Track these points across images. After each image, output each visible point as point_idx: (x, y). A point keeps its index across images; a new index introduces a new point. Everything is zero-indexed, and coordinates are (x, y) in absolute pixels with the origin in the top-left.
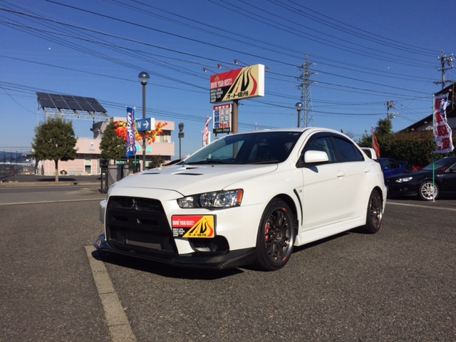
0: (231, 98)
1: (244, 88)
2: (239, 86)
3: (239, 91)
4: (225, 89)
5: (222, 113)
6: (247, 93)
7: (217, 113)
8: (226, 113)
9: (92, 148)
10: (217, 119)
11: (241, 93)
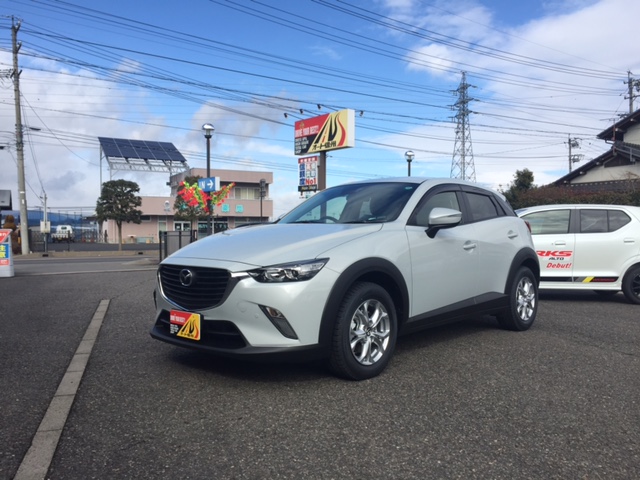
0: (318, 149)
1: (331, 137)
2: (326, 135)
3: (326, 140)
4: (311, 138)
5: (307, 167)
6: (334, 144)
7: (302, 167)
8: (312, 167)
9: (167, 208)
10: (302, 174)
11: (328, 143)
